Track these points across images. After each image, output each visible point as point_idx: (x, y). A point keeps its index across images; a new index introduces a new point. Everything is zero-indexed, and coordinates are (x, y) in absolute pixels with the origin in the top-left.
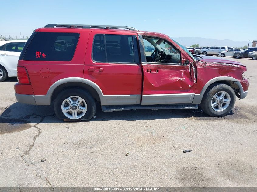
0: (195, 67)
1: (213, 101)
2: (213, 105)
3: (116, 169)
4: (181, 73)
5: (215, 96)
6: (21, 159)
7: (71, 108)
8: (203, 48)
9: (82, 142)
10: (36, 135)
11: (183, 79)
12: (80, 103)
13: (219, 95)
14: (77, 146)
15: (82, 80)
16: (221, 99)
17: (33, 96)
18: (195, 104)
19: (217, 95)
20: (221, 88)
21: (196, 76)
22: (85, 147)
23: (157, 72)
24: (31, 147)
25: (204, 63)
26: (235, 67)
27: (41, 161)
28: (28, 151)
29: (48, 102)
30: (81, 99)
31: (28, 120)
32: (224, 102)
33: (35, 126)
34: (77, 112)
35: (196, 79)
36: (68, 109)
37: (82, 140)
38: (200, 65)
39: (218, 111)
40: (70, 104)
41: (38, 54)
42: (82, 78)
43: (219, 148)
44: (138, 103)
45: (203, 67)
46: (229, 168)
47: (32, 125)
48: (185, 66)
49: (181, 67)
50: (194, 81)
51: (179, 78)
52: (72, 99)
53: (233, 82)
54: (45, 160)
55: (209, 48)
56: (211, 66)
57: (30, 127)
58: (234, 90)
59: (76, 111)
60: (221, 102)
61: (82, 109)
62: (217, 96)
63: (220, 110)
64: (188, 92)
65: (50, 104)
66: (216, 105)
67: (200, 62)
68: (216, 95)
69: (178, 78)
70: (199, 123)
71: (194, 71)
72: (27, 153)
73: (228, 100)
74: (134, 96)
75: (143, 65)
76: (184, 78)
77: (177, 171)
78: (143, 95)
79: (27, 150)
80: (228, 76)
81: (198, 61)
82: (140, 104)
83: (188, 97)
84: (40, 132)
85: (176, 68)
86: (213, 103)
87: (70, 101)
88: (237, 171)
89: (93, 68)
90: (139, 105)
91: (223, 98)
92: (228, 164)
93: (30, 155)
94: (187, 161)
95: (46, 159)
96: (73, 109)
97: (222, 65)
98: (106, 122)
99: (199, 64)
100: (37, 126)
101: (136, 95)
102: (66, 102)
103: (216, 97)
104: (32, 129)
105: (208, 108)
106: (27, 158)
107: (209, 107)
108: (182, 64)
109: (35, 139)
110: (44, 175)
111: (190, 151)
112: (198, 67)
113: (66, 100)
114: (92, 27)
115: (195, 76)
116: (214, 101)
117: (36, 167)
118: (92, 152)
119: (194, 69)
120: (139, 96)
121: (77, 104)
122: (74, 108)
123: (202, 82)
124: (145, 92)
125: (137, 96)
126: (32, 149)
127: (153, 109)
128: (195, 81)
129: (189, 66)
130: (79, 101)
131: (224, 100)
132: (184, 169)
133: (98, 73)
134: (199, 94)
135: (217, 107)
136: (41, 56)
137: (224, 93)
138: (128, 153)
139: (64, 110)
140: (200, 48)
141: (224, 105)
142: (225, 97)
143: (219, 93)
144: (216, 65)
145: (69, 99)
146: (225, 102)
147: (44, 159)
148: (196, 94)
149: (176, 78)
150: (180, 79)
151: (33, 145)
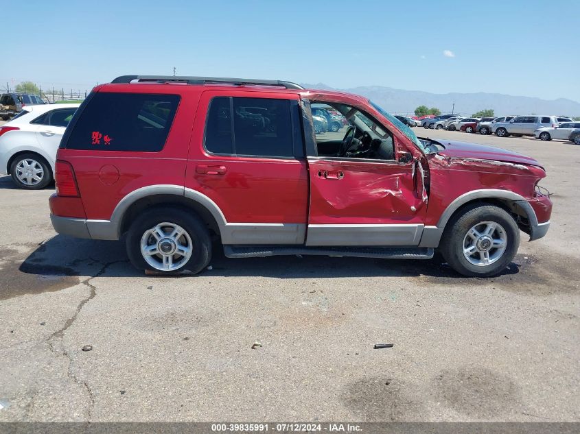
0: (426, 167)
1: (468, 243)
2: (467, 251)
3: (225, 373)
4: (395, 180)
5: (473, 231)
6: (45, 344)
7: (160, 247)
8: (499, 120)
9: (172, 317)
10: (84, 299)
11: (398, 192)
12: (178, 237)
13: (482, 229)
14: (159, 325)
15: (182, 191)
16: (486, 237)
17: (84, 220)
18: (427, 248)
19: (475, 228)
20: (485, 213)
21: (428, 186)
22: (174, 328)
23: (341, 178)
24: (69, 323)
25: (445, 160)
26: (516, 168)
27: (83, 350)
28: (63, 329)
29: (113, 235)
30: (179, 230)
31: (75, 269)
32: (492, 246)
33: (86, 283)
34: (173, 256)
35: (428, 193)
36: (154, 250)
37: (172, 314)
38: (437, 163)
39: (481, 264)
40: (159, 240)
41: (96, 136)
42: (182, 187)
43: (455, 342)
44: (301, 241)
45: (444, 167)
46: (460, 385)
47: (82, 278)
48: (403, 164)
49: (393, 166)
50: (422, 199)
51: (389, 191)
52: (162, 228)
53: (514, 203)
54: (89, 348)
55: (512, 120)
56: (462, 165)
57: (77, 283)
58: (516, 219)
59: (170, 255)
60: (486, 244)
61: (183, 251)
62: (475, 232)
63: (484, 262)
64: (410, 221)
65: (117, 239)
66: (474, 252)
67: (437, 156)
68: (473, 229)
69: (386, 191)
70: (431, 288)
71: (423, 176)
72: (59, 334)
73: (503, 242)
74: (293, 226)
75: (309, 161)
76: (401, 192)
77: (348, 385)
78: (310, 226)
79: (61, 327)
80: (502, 189)
81: (432, 156)
82: (305, 243)
83: (408, 232)
84: (93, 294)
85: (383, 169)
86: (467, 246)
87: (157, 233)
88: (476, 391)
89: (205, 166)
90: (302, 246)
91: (490, 236)
92: (463, 376)
93: (64, 337)
94: (376, 365)
95: (94, 346)
96: (164, 250)
97: (487, 164)
98: (231, 279)
99: (434, 162)
100: (90, 282)
101: (295, 225)
102: (151, 235)
103: (474, 235)
104: (79, 287)
105: (456, 257)
106: (57, 343)
107: (458, 256)
108: (397, 161)
109: (80, 307)
110: (82, 376)
111: (391, 346)
112: (433, 167)
113: (150, 231)
114: (207, 82)
115: (424, 187)
116: (470, 242)
117: (71, 360)
118: (186, 339)
119: (422, 171)
120: (302, 226)
121: (173, 240)
122: (167, 247)
123: (441, 200)
124: (315, 218)
125: (298, 227)
126: (71, 327)
127: (332, 254)
128: (425, 198)
129: (411, 166)
130: (176, 234)
131: (493, 241)
132: (363, 382)
133: (214, 177)
134: (434, 227)
135: (476, 256)
136: (102, 140)
137: (492, 226)
138: (257, 343)
139: (146, 252)
140: (491, 120)
141: (493, 252)
142: (496, 235)
143: (480, 225)
144: (473, 164)
145: (157, 229)
146: (495, 246)
147: (89, 346)
148: (426, 227)
149: (381, 190)
150: (390, 194)
151: (73, 319)
